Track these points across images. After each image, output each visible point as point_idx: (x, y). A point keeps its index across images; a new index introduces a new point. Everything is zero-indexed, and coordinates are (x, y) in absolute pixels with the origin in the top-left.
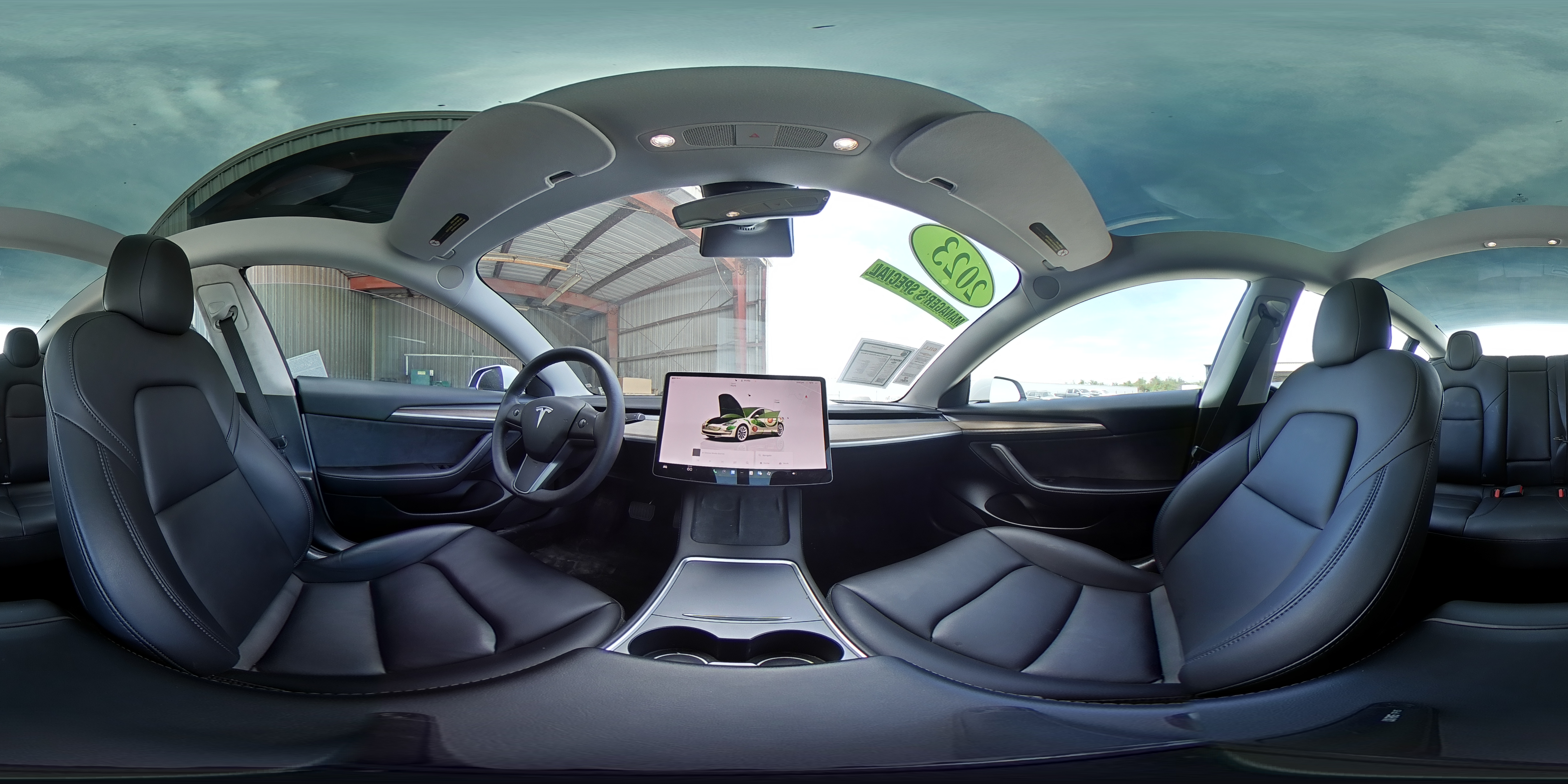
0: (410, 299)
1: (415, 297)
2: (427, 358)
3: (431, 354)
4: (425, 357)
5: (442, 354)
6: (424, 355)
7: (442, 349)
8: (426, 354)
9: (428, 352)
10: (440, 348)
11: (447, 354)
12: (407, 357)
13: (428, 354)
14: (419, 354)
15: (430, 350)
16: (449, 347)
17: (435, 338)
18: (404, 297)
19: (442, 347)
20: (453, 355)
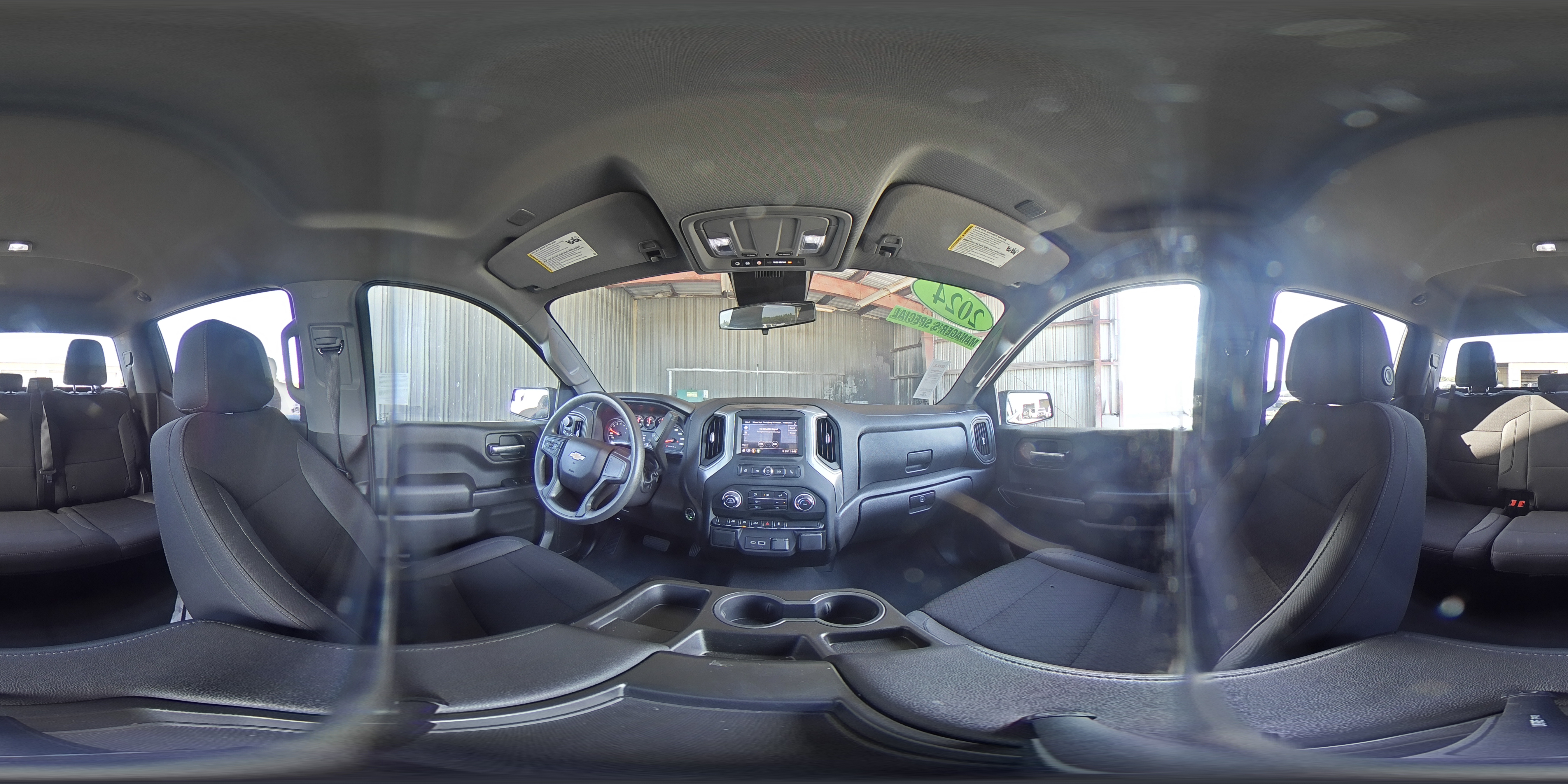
0: (674, 298)
1: (681, 296)
2: (697, 373)
3: (702, 368)
4: (695, 371)
5: (717, 369)
6: (694, 370)
7: (717, 363)
8: (695, 368)
9: (699, 365)
10: (714, 361)
11: (722, 369)
12: (670, 372)
13: (699, 368)
14: (687, 368)
15: (701, 364)
16: (725, 360)
17: (708, 348)
18: (666, 296)
19: (717, 360)
20: (731, 370)
